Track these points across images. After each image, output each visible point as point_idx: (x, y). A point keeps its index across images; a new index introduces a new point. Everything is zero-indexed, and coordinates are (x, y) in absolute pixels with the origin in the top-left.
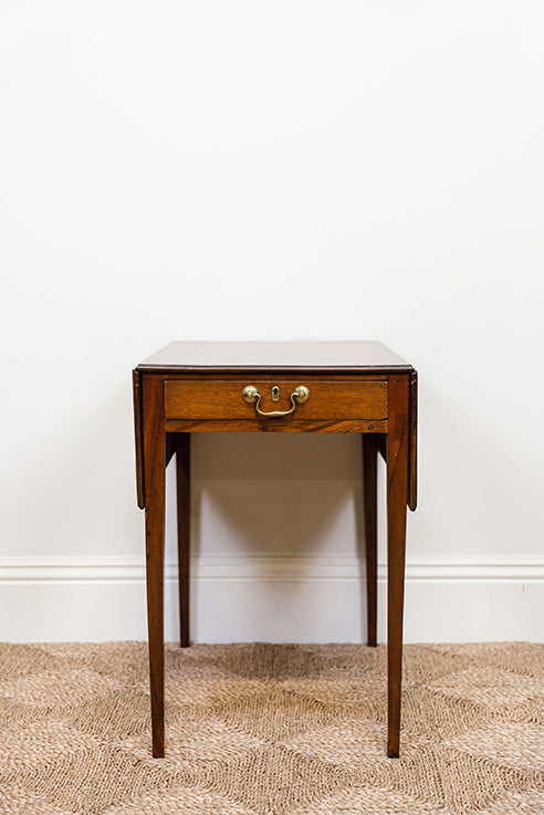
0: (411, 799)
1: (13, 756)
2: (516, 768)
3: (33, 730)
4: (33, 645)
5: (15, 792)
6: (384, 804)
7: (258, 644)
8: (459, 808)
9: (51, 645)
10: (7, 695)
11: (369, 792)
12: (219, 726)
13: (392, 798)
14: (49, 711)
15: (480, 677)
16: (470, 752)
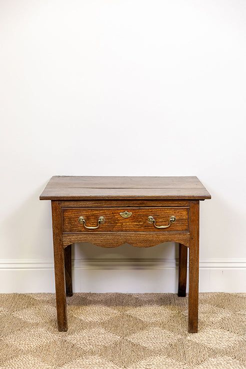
0: (174, 361)
1: (26, 344)
2: (214, 348)
3: (33, 332)
4: (27, 294)
5: (30, 358)
6: (164, 363)
7: (117, 293)
8: (191, 364)
9: (34, 294)
10: (20, 317)
11: (159, 358)
12: (102, 331)
13: (167, 361)
14: (37, 324)
15: (203, 309)
16: (197, 342)
